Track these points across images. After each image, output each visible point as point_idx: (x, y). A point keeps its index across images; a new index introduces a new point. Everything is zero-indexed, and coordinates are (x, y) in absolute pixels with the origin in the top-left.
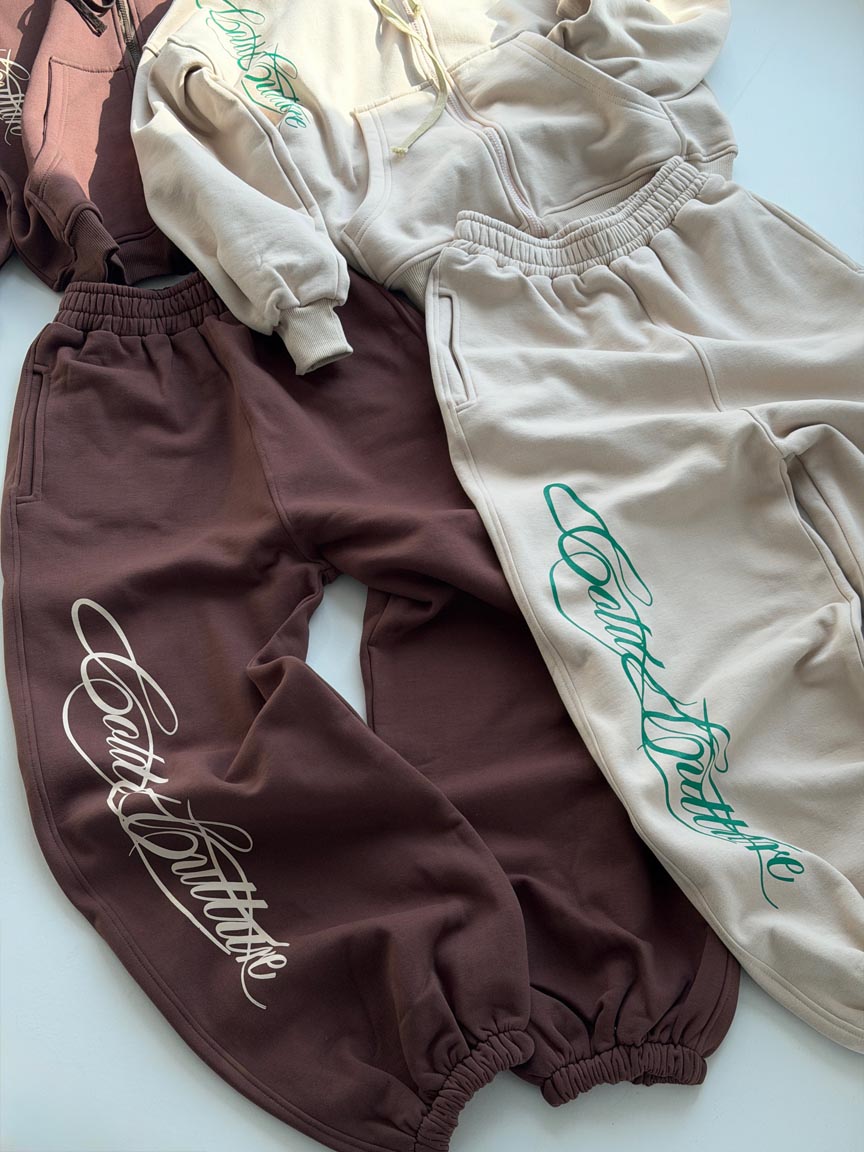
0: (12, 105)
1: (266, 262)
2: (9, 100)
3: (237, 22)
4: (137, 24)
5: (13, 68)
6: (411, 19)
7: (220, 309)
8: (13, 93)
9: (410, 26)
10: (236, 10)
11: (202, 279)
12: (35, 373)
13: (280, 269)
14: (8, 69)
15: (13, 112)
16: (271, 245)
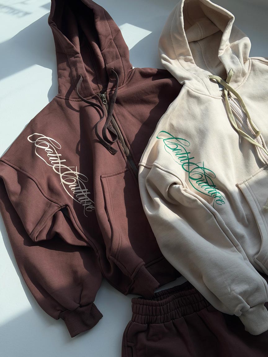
0: (83, 196)
1: (234, 290)
2: (81, 192)
3: (175, 144)
4: (129, 146)
5: (79, 175)
6: (254, 137)
7: (207, 305)
8: (82, 189)
9: (255, 140)
10: (174, 138)
11: (197, 292)
12: (128, 346)
13: (241, 294)
14: (77, 176)
15: (85, 199)
16: (233, 281)
